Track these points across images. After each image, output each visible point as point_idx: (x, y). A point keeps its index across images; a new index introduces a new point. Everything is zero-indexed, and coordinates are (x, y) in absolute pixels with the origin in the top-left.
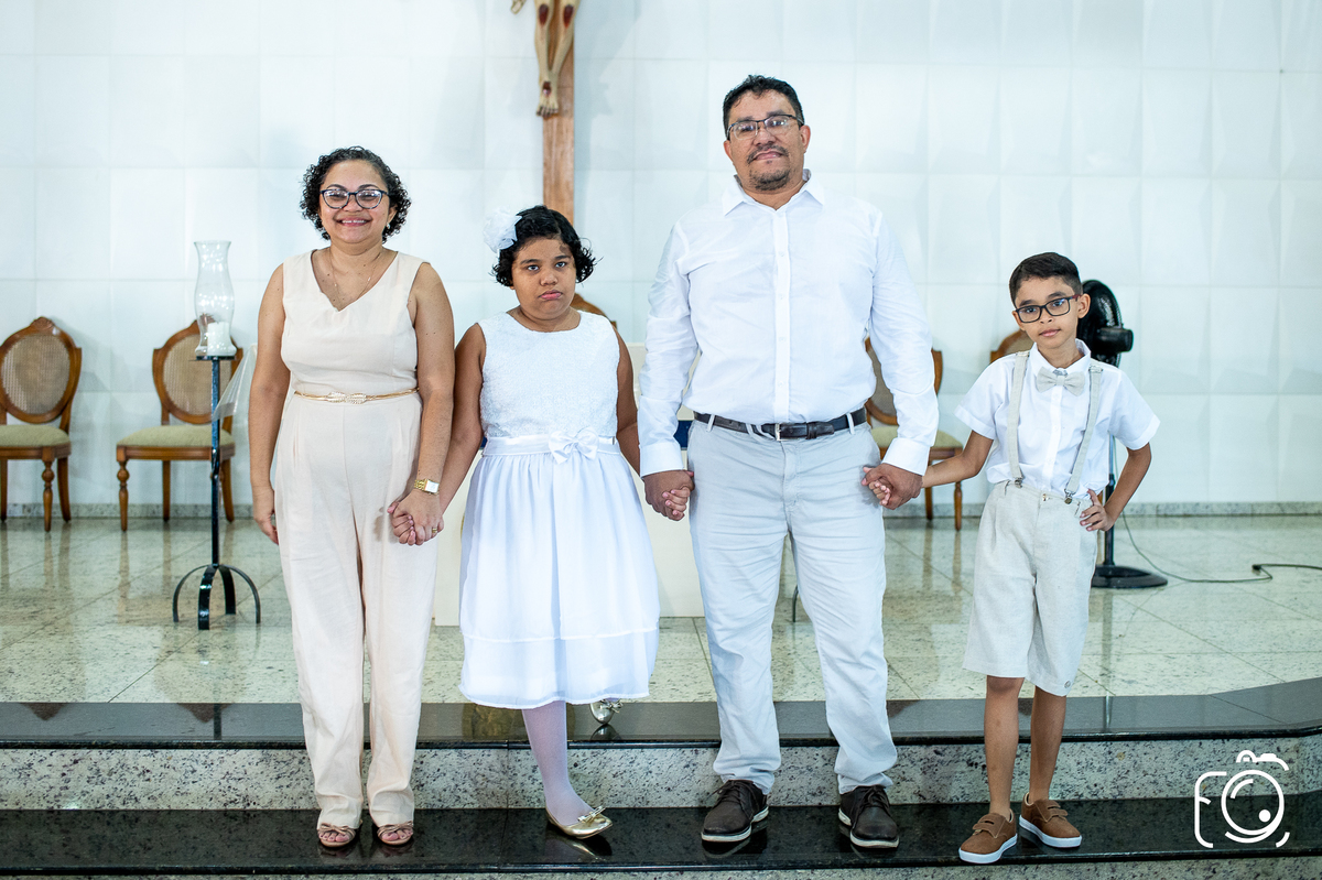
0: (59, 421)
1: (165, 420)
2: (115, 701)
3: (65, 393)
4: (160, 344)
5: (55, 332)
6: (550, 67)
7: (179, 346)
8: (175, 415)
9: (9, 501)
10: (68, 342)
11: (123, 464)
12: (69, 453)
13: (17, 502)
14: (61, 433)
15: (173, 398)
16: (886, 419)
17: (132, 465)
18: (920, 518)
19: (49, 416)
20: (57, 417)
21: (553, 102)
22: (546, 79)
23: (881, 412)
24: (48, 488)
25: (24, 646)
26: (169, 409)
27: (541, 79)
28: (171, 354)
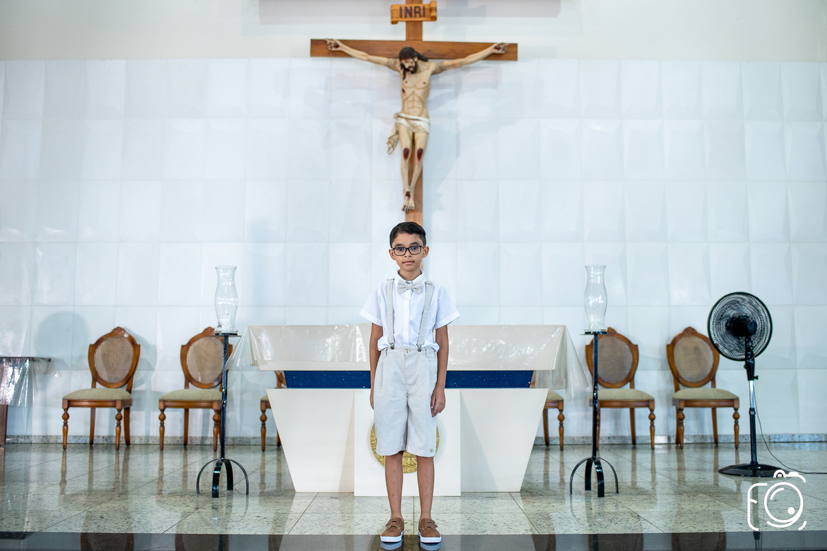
0: (126, 387)
1: (187, 386)
2: (166, 532)
3: (130, 370)
4: (185, 343)
5: (126, 336)
6: (410, 183)
7: (196, 343)
8: (192, 383)
9: (95, 434)
10: (132, 341)
11: (163, 411)
12: (131, 405)
13: (100, 434)
14: (127, 393)
15: (191, 374)
16: (606, 385)
17: (168, 412)
18: (628, 444)
19: (120, 384)
20: (124, 385)
21: (411, 203)
22: (408, 190)
23: (603, 381)
24: (119, 425)
25: (109, 505)
26: (189, 379)
27: (404, 191)
28: (191, 348)
